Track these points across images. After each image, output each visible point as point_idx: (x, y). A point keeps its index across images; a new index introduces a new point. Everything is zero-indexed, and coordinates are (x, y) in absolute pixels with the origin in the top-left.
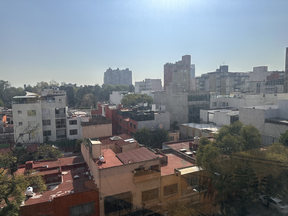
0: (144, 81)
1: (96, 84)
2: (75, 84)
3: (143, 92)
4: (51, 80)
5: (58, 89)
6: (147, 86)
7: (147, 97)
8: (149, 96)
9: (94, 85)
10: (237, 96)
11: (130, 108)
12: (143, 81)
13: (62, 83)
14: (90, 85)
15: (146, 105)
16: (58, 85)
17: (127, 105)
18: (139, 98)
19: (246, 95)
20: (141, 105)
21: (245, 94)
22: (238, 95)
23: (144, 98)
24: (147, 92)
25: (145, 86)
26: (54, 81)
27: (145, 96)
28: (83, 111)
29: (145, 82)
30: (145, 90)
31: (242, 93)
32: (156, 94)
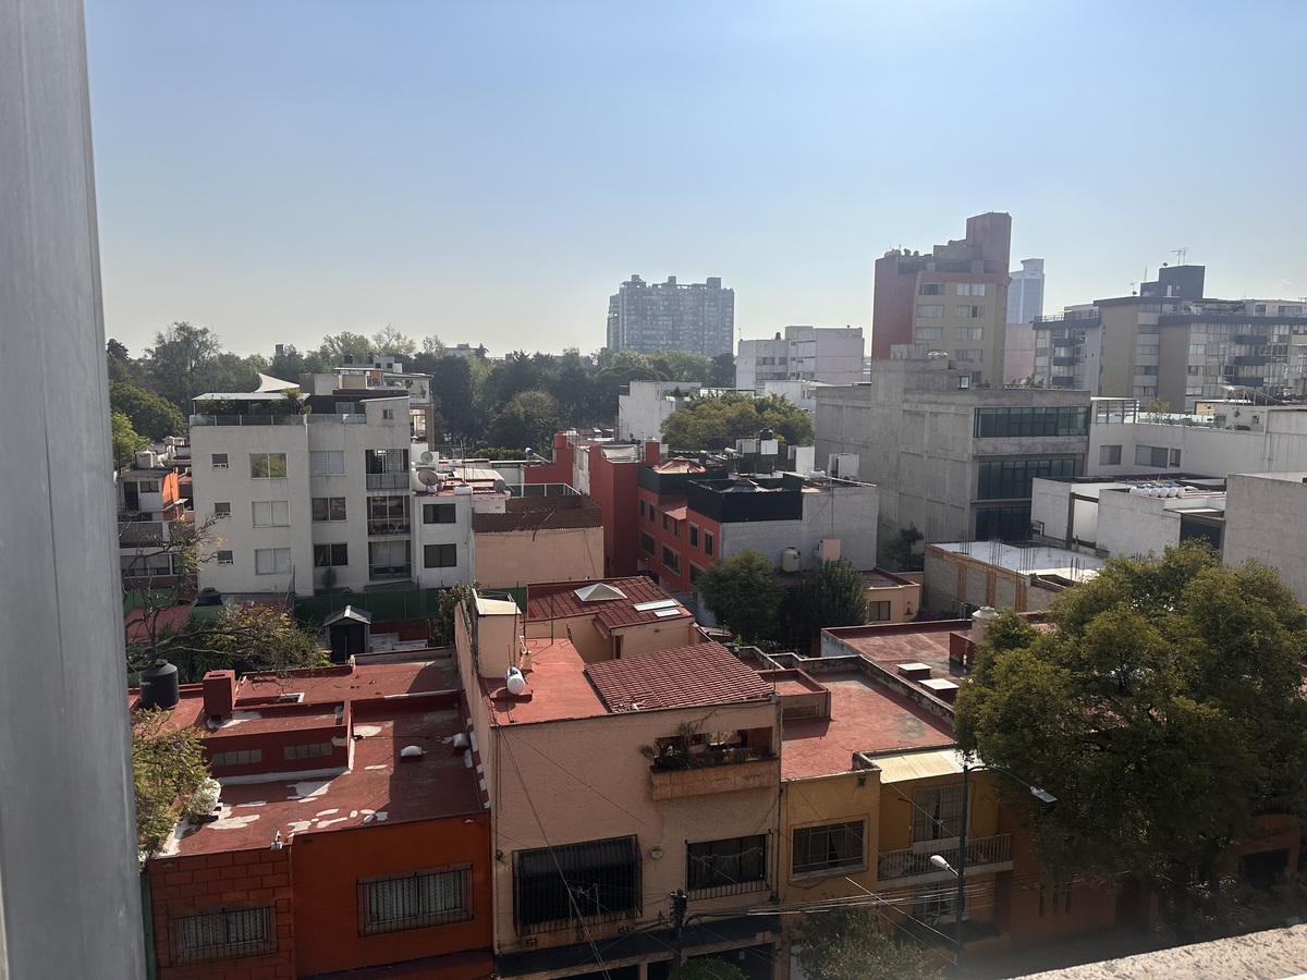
0: (783, 337)
1: (568, 347)
2: (481, 346)
3: (770, 390)
4: (384, 328)
5: (398, 367)
6: (794, 359)
7: (784, 413)
8: (792, 409)
9: (561, 354)
10: (1228, 418)
11: (697, 461)
12: (778, 334)
13: (428, 341)
14: (544, 353)
15: (770, 448)
16: (410, 349)
17: (687, 447)
18: (743, 415)
19: (1275, 414)
20: (749, 446)
21: (1276, 407)
22: (1237, 414)
23: (767, 414)
24: (791, 392)
25: (783, 361)
26: (396, 332)
27: (773, 407)
28: (493, 467)
29: (787, 339)
30: (781, 377)
31: (1260, 402)
32: (827, 401)
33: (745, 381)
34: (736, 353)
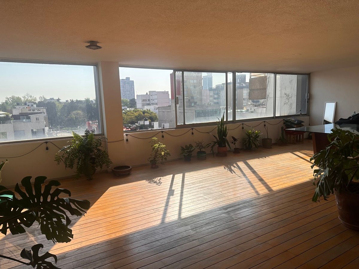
1: (86, 98)
2: (59, 98)
3: (146, 108)
4: (26, 94)
5: (35, 106)
6: (152, 100)
7: (150, 114)
9: (84, 100)
11: (128, 127)
12: (147, 93)
13: (40, 97)
15: (147, 123)
16: (35, 100)
18: (139, 115)
19: (258, 108)
20: (141, 123)
22: (251, 109)
24: (151, 108)
25: (149, 100)
27: (147, 112)
28: (68, 132)
30: (149, 104)
31: (256, 106)
32: (161, 110)
33: (139, 105)
34: (136, 98)
